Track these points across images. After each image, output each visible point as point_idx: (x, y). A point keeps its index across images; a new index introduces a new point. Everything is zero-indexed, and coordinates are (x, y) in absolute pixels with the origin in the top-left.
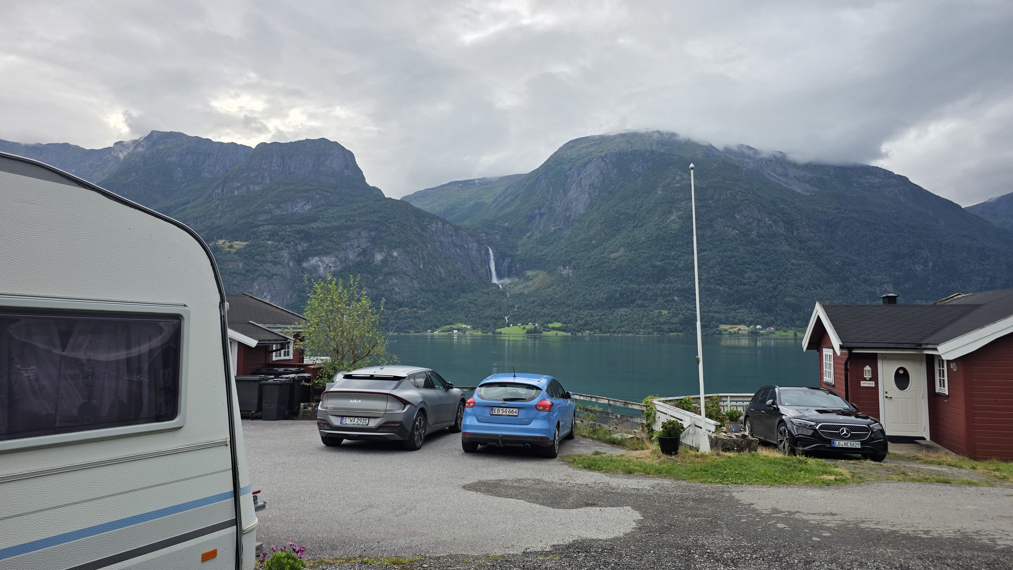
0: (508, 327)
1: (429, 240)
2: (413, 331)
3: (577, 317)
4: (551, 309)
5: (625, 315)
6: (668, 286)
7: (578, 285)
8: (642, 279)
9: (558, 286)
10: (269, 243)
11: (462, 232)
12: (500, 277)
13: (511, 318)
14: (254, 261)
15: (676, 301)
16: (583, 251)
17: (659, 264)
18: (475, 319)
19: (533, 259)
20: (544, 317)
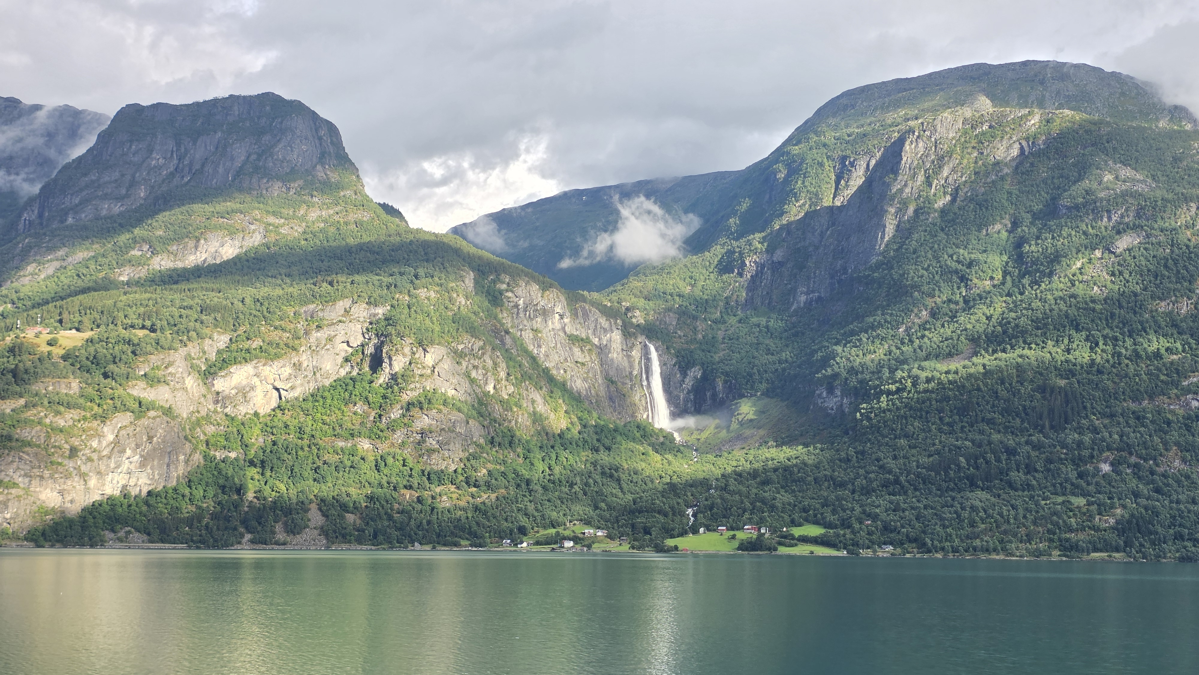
0: (693, 534)
1: (509, 326)
2: (467, 543)
3: (864, 512)
4: (799, 492)
5: (982, 507)
6: (1087, 439)
7: (865, 434)
8: (1023, 422)
9: (815, 435)
10: (141, 333)
11: (584, 308)
12: (675, 415)
13: (701, 512)
14: (106, 376)
15: (1106, 474)
16: (875, 352)
17: (1062, 383)
18: (614, 514)
19: (755, 370)
20: (782, 512)
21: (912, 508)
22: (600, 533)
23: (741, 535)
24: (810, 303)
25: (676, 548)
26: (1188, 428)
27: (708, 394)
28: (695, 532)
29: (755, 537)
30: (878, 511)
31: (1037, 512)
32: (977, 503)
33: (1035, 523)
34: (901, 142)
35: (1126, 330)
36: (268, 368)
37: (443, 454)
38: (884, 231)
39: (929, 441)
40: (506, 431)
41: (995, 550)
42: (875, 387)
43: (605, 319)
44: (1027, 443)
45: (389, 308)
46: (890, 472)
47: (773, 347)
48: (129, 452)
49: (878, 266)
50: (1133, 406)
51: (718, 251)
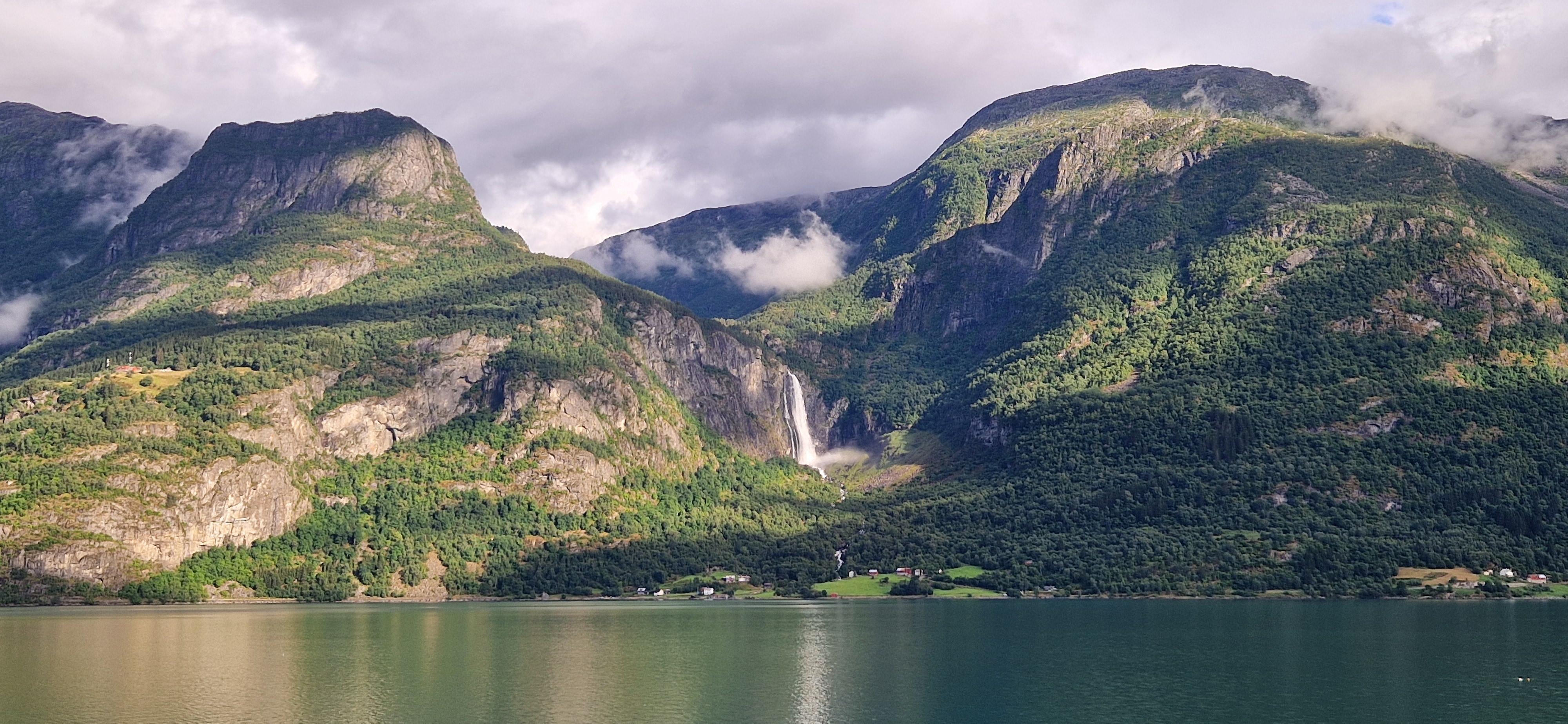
0: (842, 577)
1: (641, 357)
2: (599, 592)
3: (1024, 551)
4: (955, 530)
5: (1150, 544)
6: (1260, 469)
7: (1024, 467)
8: (1191, 452)
9: (971, 470)
10: (242, 371)
11: (721, 336)
12: (820, 451)
13: (850, 555)
14: (205, 418)
15: (1281, 506)
16: (1033, 379)
17: (1233, 409)
18: (757, 558)
19: (906, 401)
20: (937, 553)
21: (1076, 546)
22: (742, 579)
23: (893, 578)
24: (964, 329)
25: (824, 593)
26: (1367, 456)
27: (856, 428)
28: (844, 576)
29: (908, 580)
30: (1039, 549)
31: (1208, 548)
32: (1145, 540)
33: (1206, 560)
34: (1056, 155)
35: (1299, 352)
36: (380, 407)
37: (571, 497)
38: (1041, 249)
39: (1092, 474)
40: (638, 471)
41: (1164, 589)
42: (1034, 418)
43: (743, 348)
44: (1197, 474)
45: (510, 340)
46: (1051, 508)
47: (924, 376)
48: (231, 500)
49: (1036, 286)
50: (1308, 433)
51: (864, 273)
